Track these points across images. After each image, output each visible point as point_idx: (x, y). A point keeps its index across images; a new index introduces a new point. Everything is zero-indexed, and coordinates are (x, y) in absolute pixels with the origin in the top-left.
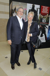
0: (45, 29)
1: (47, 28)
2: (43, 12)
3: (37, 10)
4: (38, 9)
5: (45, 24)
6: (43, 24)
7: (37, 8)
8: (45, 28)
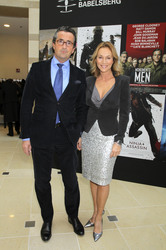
0: (149, 106)
1: (159, 105)
2: (135, 45)
3: (113, 41)
4: (115, 38)
5: (149, 90)
6: (140, 90)
7: (112, 37)
8: (149, 103)
